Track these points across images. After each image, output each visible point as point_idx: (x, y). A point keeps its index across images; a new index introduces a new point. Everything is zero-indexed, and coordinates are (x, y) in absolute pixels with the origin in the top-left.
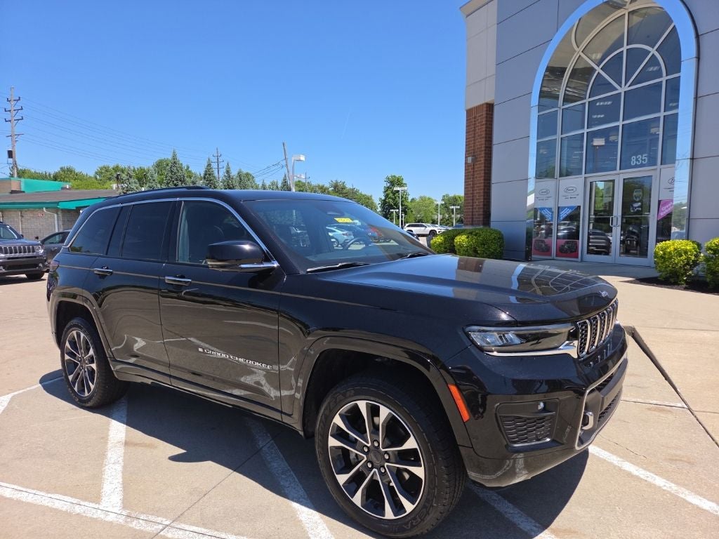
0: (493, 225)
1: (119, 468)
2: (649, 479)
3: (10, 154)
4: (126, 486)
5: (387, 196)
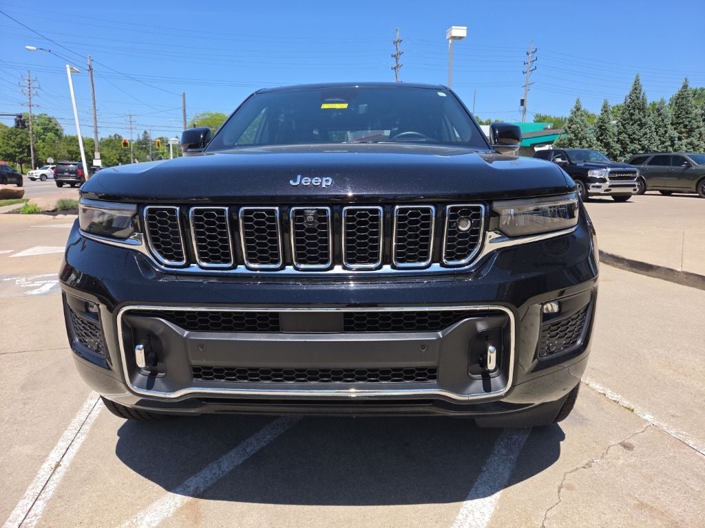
3: (522, 102)
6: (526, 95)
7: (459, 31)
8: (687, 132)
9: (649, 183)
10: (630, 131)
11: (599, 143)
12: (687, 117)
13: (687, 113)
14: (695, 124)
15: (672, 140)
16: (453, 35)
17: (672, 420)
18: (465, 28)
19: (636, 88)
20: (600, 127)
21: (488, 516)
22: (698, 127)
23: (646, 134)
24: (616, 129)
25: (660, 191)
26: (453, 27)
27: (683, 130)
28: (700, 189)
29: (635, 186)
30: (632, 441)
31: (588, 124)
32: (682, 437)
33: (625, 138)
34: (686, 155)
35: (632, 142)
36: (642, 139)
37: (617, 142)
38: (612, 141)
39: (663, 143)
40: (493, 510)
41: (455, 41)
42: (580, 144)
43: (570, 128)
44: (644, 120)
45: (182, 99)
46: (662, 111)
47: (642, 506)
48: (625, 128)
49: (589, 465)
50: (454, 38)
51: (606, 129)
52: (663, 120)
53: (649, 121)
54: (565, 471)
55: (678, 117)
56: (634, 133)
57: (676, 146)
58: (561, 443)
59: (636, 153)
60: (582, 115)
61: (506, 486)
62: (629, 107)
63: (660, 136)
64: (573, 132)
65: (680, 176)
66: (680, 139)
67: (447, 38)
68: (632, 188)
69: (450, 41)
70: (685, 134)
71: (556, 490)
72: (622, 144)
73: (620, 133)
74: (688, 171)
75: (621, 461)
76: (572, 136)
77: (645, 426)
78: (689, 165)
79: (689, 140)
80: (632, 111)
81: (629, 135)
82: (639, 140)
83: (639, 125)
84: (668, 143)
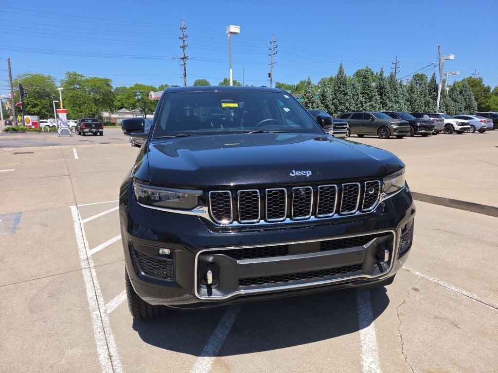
3: (270, 75)
6: (271, 70)
7: (235, 29)
8: (369, 99)
9: (352, 130)
10: (339, 98)
11: (322, 105)
12: (369, 90)
13: (369, 87)
14: (373, 94)
15: (361, 103)
16: (231, 31)
17: (428, 273)
18: (239, 27)
19: (341, 72)
20: (322, 95)
21: (374, 335)
22: (375, 95)
23: (347, 100)
24: (331, 97)
25: (358, 135)
26: (231, 26)
27: (367, 97)
28: (379, 133)
29: (346, 133)
30: (417, 287)
31: (316, 93)
32: (437, 281)
33: (336, 102)
34: (371, 113)
35: (340, 104)
36: (346, 103)
37: (332, 104)
38: (329, 103)
39: (357, 105)
40: (375, 332)
41: (232, 35)
42: (312, 106)
43: (305, 95)
44: (346, 91)
45: (7, 63)
46: (355, 86)
47: (436, 317)
48: (336, 96)
49: (404, 302)
50: (231, 33)
51: (325, 96)
52: (356, 91)
53: (349, 91)
54: (395, 306)
55: (364, 89)
56: (341, 99)
57: (364, 107)
58: (386, 293)
59: (343, 112)
60: (312, 87)
61: (374, 319)
62: (337, 82)
63: (355, 101)
64: (307, 98)
65: (369, 125)
66: (366, 103)
67: (227, 33)
68: (345, 134)
69: (229, 35)
70: (368, 100)
71: (397, 317)
72: (335, 106)
73: (333, 99)
74: (372, 123)
75: (417, 298)
76: (307, 100)
77: (419, 278)
78: (373, 119)
79: (370, 104)
80: (339, 85)
81: (339, 100)
82: (344, 103)
83: (343, 94)
84: (360, 105)
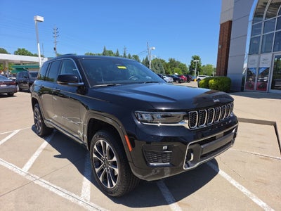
0: (228, 76)
1: (36, 157)
2: (240, 189)
3: (55, 49)
4: (34, 163)
5: (192, 64)
